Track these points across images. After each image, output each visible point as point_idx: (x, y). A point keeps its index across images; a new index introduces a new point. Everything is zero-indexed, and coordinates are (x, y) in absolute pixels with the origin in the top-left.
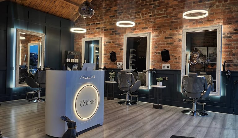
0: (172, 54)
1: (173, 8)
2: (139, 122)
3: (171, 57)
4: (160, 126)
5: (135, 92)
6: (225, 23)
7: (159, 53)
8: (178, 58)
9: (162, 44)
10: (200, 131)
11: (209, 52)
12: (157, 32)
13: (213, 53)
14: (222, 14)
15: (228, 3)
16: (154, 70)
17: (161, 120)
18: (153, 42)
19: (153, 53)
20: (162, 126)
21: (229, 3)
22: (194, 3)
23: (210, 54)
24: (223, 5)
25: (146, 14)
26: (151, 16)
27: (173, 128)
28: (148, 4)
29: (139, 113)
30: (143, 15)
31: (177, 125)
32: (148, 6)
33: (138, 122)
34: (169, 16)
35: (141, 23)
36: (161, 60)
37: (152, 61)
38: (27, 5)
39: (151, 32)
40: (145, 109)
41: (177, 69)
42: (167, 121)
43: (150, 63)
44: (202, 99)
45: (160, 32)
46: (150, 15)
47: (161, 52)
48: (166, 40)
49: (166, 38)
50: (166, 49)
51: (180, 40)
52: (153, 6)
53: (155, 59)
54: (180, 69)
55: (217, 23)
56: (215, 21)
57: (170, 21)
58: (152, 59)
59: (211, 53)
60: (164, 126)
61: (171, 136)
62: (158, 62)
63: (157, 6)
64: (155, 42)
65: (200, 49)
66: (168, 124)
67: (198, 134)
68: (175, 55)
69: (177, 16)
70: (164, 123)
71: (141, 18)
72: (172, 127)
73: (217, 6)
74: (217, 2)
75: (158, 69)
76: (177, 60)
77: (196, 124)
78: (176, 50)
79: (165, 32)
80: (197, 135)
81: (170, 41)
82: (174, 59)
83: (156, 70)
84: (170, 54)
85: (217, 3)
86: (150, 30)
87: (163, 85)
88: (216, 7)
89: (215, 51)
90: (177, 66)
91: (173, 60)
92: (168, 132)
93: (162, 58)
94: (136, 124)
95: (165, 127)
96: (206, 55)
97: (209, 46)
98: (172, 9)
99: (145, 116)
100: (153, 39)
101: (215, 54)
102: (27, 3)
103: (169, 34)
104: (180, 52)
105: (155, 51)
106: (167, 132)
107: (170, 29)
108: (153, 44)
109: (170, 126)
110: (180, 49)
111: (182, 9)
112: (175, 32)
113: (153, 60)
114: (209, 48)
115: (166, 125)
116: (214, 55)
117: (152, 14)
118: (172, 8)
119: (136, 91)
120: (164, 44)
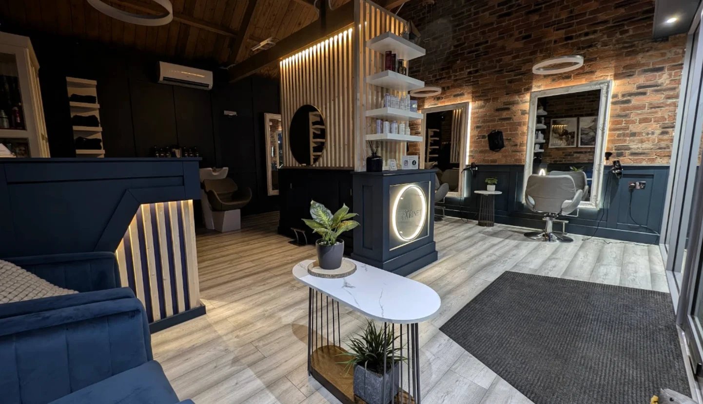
0: (509, 138)
1: (513, 55)
2: (450, 248)
3: (506, 143)
4: (484, 256)
5: (440, 201)
6: (617, 76)
7: (484, 137)
8: (519, 144)
9: (489, 122)
10: (554, 267)
11: (581, 127)
12: (481, 100)
13: (590, 128)
14: (614, 58)
15: (629, 36)
16: (473, 165)
17: (485, 247)
18: (473, 118)
19: (472, 137)
20: (487, 257)
21: (632, 35)
22: (555, 42)
23: (581, 130)
24: (618, 42)
25: (462, 69)
26: (470, 73)
27: (507, 260)
28: (465, 51)
29: (449, 234)
30: (457, 72)
31: (513, 256)
32: (465, 55)
33: (448, 249)
34: (505, 71)
35: (452, 86)
36: (488, 148)
37: (471, 151)
38: (275, 75)
39: (470, 100)
40: (457, 228)
41: (518, 164)
42: (496, 248)
43: (468, 154)
44: (563, 214)
45: (487, 101)
46: (469, 70)
47: (487, 135)
48: (497, 114)
49: (498, 110)
50: (498, 129)
51: (524, 113)
52: (475, 55)
53: (475, 147)
54: (523, 163)
55: (602, 76)
56: (596, 74)
57: (507, 79)
58: (471, 147)
59: (586, 127)
60: (491, 256)
61: (504, 272)
62: (481, 152)
63: (482, 54)
64: (478, 117)
65: (563, 121)
66: (498, 254)
67: (550, 271)
68: (513, 139)
69: (521, 69)
70: (491, 251)
71: (453, 78)
72: (505, 258)
73: (605, 44)
74: (605, 36)
75: (481, 163)
76: (517, 148)
77: (548, 255)
78: (516, 129)
79: (495, 99)
80: (548, 273)
81: (505, 114)
82: (512, 146)
83: (477, 166)
84: (504, 138)
85: (605, 38)
86: (469, 99)
87: (496, 190)
88: (602, 46)
89: (593, 123)
90: (518, 157)
91: (509, 147)
92: (499, 266)
93: (489, 145)
94: (445, 252)
95: (494, 257)
96: (574, 132)
97: (582, 116)
98: (510, 57)
99: (458, 240)
100: (472, 114)
101: (594, 129)
102: (275, 74)
103: (504, 103)
104: (523, 134)
105: (476, 133)
106: (497, 266)
107: (507, 94)
108: (473, 122)
109: (501, 257)
110: (525, 128)
111: (530, 55)
112: (517, 98)
113: (472, 149)
114: (581, 119)
115: (495, 254)
116: (591, 130)
117: (472, 69)
118: (510, 55)
119: (442, 200)
120: (493, 121)
